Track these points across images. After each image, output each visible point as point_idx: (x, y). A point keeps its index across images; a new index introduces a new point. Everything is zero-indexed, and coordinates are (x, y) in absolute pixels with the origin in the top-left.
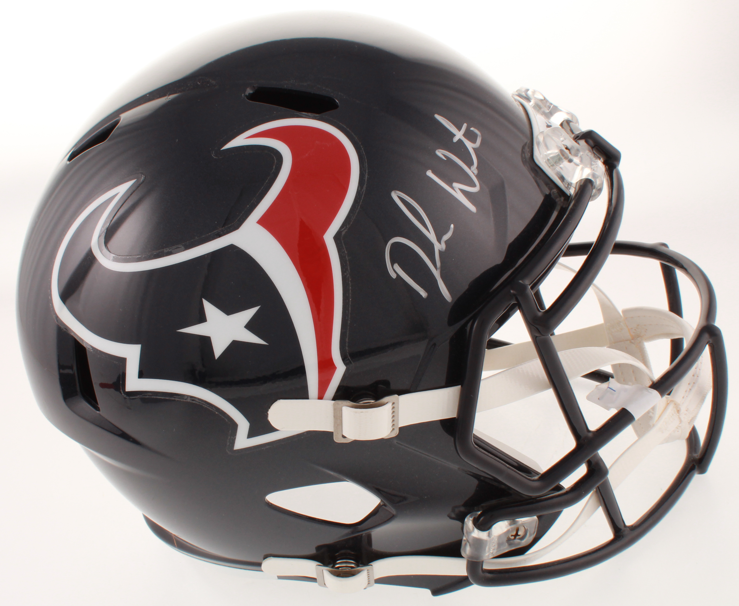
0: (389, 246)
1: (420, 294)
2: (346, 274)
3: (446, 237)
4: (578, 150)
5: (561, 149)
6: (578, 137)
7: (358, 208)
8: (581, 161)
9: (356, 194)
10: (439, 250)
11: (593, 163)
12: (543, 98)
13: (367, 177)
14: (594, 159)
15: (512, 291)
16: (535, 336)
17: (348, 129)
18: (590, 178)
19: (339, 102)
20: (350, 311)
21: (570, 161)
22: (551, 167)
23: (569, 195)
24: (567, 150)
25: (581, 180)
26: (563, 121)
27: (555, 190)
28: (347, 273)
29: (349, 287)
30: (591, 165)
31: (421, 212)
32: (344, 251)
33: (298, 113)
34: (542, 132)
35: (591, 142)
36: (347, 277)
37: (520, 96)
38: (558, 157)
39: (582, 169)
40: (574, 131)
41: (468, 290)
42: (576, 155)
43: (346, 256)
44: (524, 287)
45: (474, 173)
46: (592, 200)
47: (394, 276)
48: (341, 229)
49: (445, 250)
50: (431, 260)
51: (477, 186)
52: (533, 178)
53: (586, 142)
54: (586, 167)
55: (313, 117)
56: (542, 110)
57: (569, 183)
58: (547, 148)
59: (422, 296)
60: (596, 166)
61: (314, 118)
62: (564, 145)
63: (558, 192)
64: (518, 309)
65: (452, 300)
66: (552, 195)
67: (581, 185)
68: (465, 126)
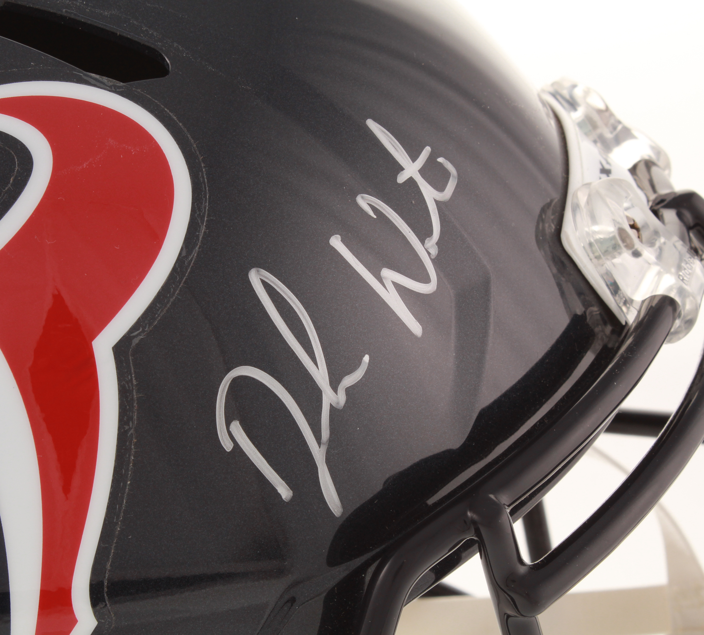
0: (228, 382)
1: (277, 490)
2: (127, 427)
3: (349, 380)
4: (656, 233)
5: (620, 226)
6: (662, 201)
7: (174, 293)
8: (659, 257)
9: (175, 265)
10: (331, 405)
11: (683, 265)
12: (602, 107)
13: (205, 232)
14: (688, 255)
15: (469, 514)
16: (505, 614)
17: (181, 124)
18: (673, 295)
19: (171, 63)
20: (124, 506)
21: (636, 254)
22: (595, 261)
23: (624, 323)
24: (635, 231)
25: (653, 298)
26: (640, 162)
27: (595, 309)
28: (131, 426)
29: (130, 455)
30: (679, 268)
31: (306, 320)
32: (132, 379)
33: (82, 73)
34: (588, 185)
35: (688, 215)
36: (128, 435)
37: (555, 95)
38: (613, 242)
39: (659, 274)
40: (658, 187)
41: (380, 496)
42: (651, 244)
43: (134, 391)
44: (497, 509)
45: (429, 254)
46: (670, 341)
47: (228, 446)
48: (132, 333)
49: (345, 406)
50: (310, 424)
51: (432, 282)
52: (554, 276)
53: (680, 216)
54: (668, 271)
55: (110, 87)
56: (599, 131)
57: (627, 299)
58: (594, 219)
59: (281, 497)
60: (690, 271)
61: (113, 89)
62: (628, 218)
63: (600, 314)
64: (478, 550)
65: (343, 514)
66: (588, 318)
67: (651, 307)
68: (427, 151)
